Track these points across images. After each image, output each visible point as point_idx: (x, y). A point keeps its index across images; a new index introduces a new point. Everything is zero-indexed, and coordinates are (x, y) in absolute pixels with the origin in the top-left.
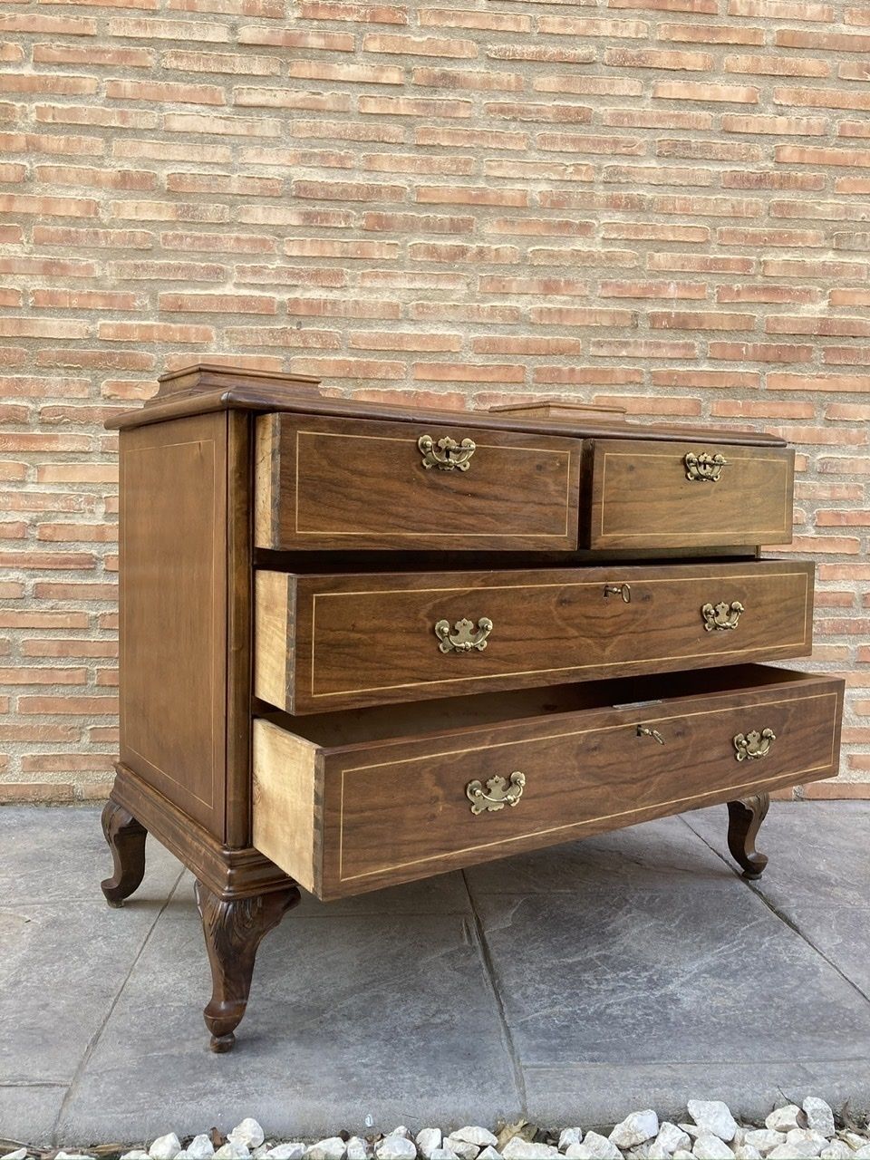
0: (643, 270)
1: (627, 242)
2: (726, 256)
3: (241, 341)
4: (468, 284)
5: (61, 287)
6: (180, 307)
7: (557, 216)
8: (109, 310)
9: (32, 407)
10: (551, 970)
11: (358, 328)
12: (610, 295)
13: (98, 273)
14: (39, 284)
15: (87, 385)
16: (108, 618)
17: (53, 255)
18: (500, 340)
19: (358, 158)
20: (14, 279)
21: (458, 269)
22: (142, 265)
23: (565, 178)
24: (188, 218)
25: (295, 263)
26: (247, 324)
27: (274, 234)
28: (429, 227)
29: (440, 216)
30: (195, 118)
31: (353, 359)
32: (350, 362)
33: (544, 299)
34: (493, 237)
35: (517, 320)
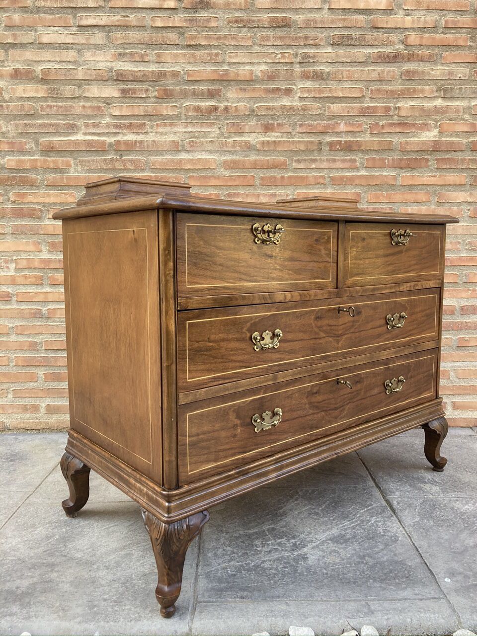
0: (324, 115)
1: (314, 99)
2: (375, 105)
3: (87, 167)
4: (219, 128)
6: (52, 148)
7: (272, 85)
8: (12, 151)
10: (237, 538)
11: (155, 156)
12: (305, 131)
13: (4, 129)
15: (2, 195)
16: (19, 328)
18: (239, 161)
19: (152, 55)
21: (213, 119)
22: (29, 123)
23: (276, 61)
24: (55, 95)
25: (117, 119)
26: (91, 156)
27: (104, 102)
28: (195, 95)
29: (201, 88)
30: (55, 35)
31: (153, 175)
32: (151, 176)
33: (265, 135)
34: (233, 99)
35: (249, 148)
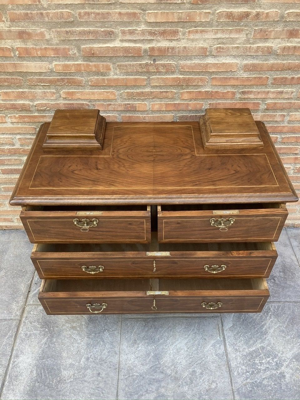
3: (125, 70)
4: (247, 35)
5: (30, 45)
6: (93, 54)
8: (58, 57)
9: (31, 103)
11: (185, 61)
13: (47, 37)
14: (18, 44)
15: (54, 93)
17: (22, 27)
18: (259, 64)
20: (5, 42)
21: (242, 26)
22: (70, 31)
25: (152, 26)
26: (128, 61)
27: (140, 9)
31: (181, 77)
32: (180, 78)
33: (288, 41)
34: (266, 5)
35: (270, 53)
